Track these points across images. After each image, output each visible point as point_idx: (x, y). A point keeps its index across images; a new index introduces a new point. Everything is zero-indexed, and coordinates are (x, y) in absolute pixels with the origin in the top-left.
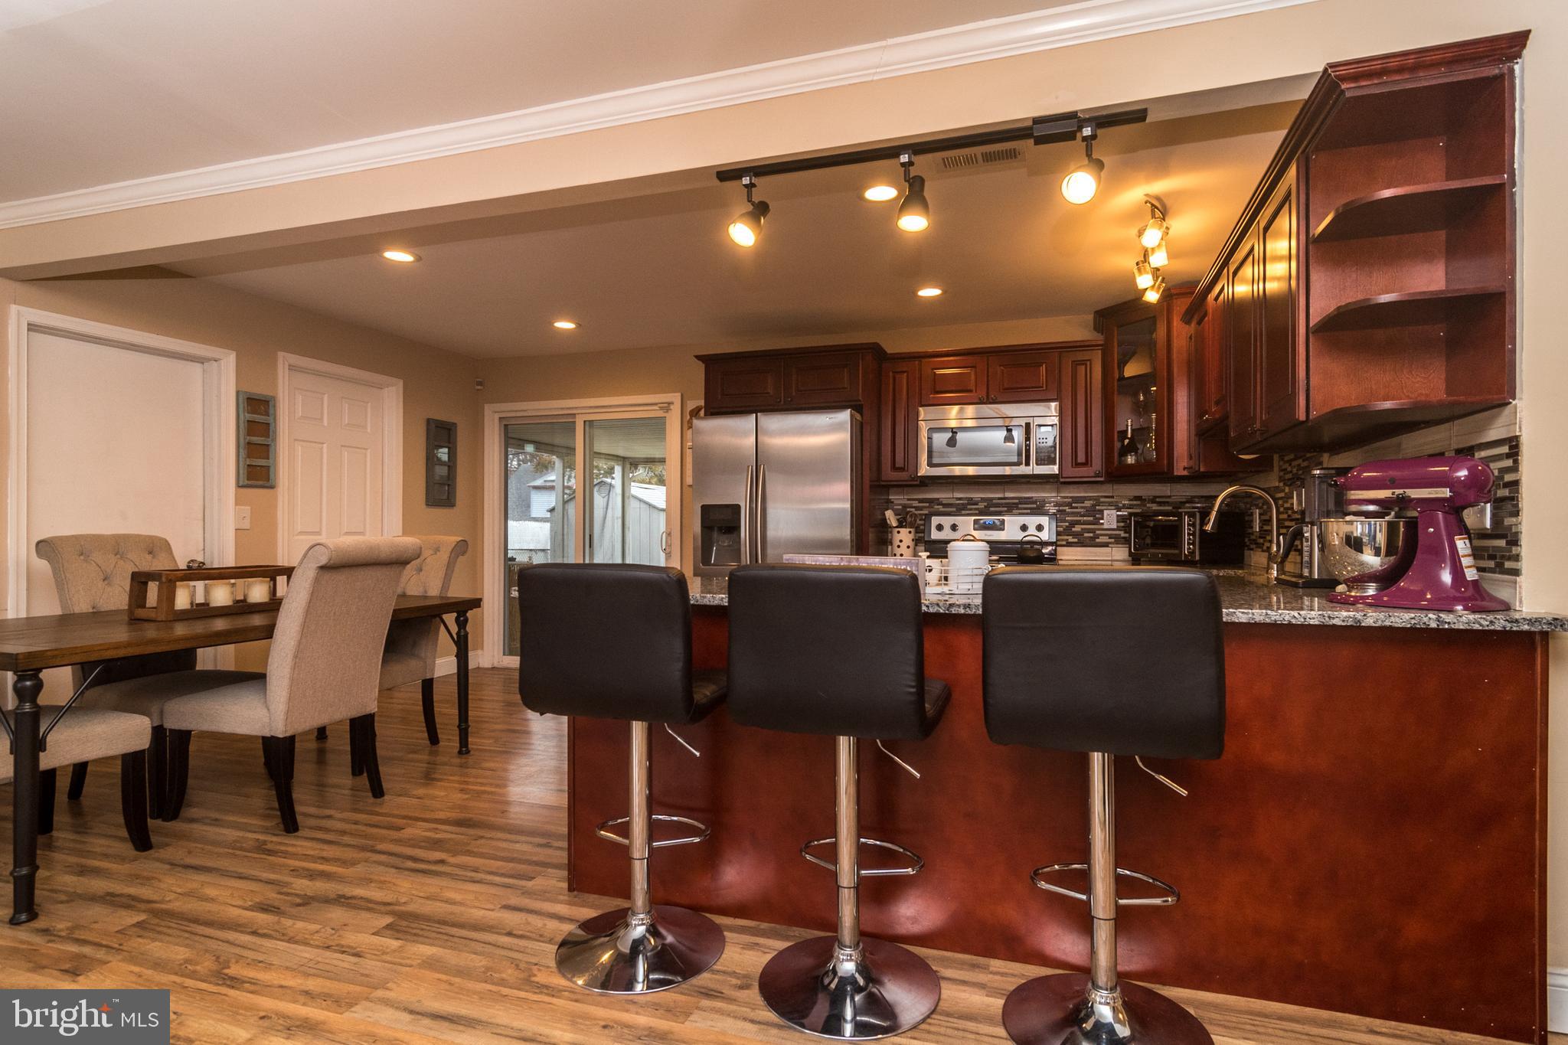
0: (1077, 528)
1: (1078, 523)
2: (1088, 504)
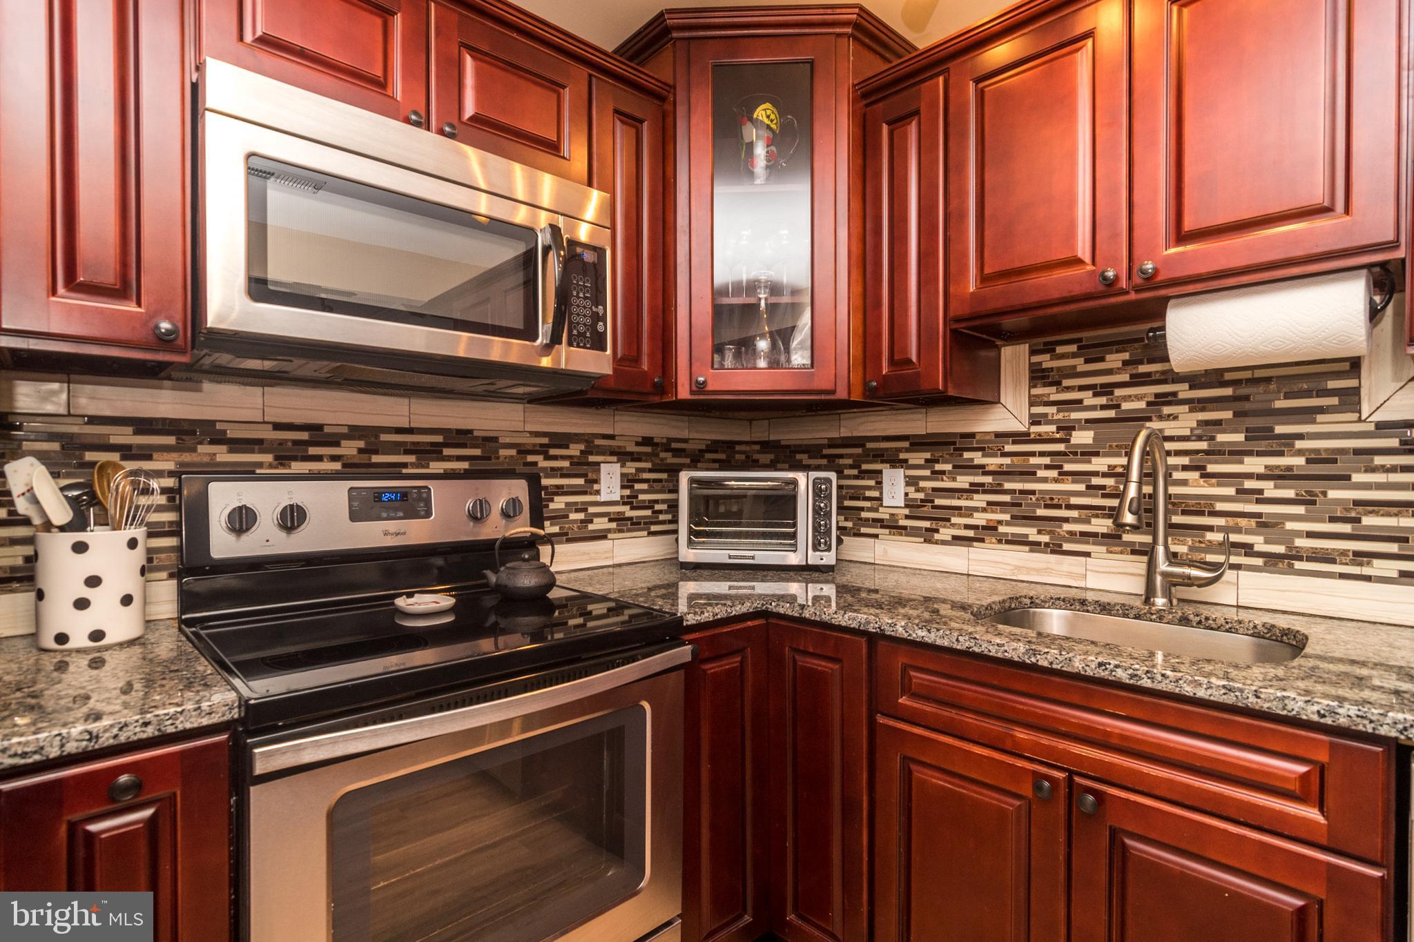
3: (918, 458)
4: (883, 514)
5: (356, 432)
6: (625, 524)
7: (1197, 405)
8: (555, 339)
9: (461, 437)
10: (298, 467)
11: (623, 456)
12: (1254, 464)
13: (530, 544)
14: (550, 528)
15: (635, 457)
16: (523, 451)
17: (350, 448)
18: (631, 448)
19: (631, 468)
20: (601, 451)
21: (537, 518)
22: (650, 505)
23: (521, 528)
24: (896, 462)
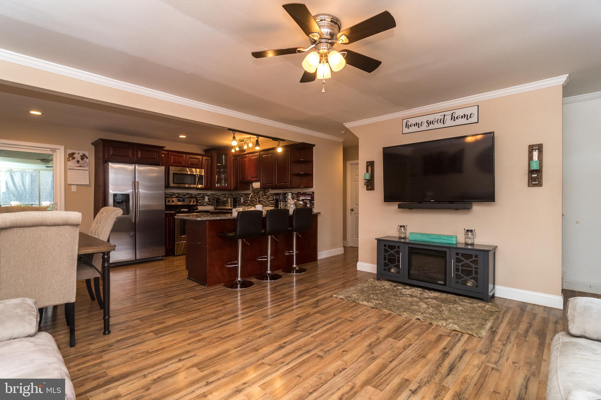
0: (200, 201)
1: (200, 200)
2: (202, 195)
3: (244, 196)
4: (241, 203)
5: (178, 193)
6: (208, 204)
7: (262, 191)
8: (198, 185)
9: (188, 194)
10: (172, 197)
11: (208, 196)
12: (265, 197)
13: (196, 205)
14: (198, 204)
15: (211, 196)
16: (195, 195)
17: (177, 195)
18: (210, 195)
19: (209, 197)
20: (205, 195)
21: (197, 202)
22: (212, 202)
23: (195, 203)
24: (242, 197)
